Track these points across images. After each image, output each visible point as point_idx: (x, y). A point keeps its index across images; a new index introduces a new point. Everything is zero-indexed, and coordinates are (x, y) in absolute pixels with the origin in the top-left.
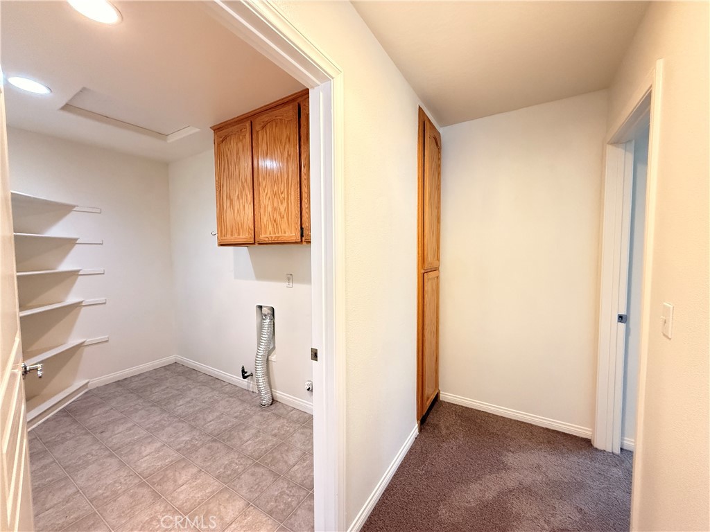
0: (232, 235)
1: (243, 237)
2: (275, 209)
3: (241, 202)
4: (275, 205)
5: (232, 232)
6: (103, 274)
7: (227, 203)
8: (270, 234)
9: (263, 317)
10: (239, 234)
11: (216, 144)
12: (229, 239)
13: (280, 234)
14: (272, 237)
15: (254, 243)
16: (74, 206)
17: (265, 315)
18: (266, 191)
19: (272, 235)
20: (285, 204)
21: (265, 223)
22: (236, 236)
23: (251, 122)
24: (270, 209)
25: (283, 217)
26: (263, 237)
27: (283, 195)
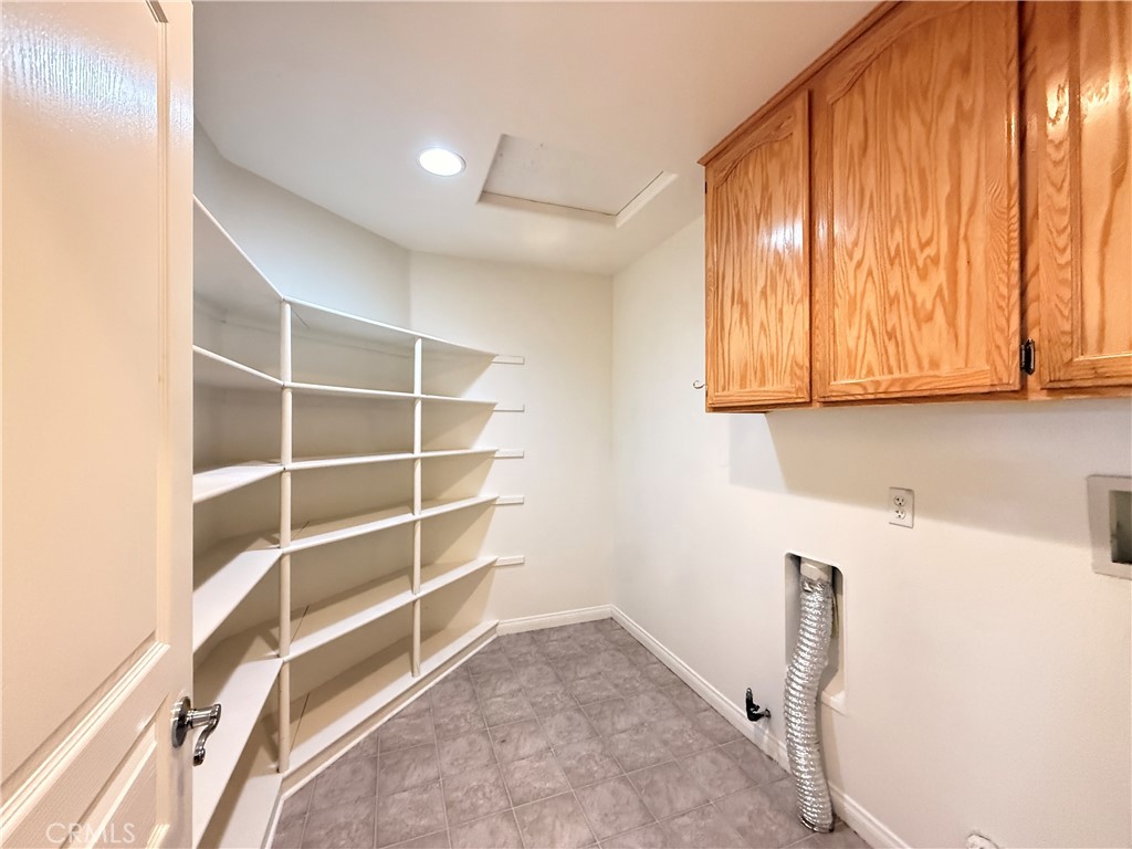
0: (743, 385)
1: (776, 387)
2: (891, 301)
3: (771, 301)
4: (895, 285)
5: (743, 378)
6: (522, 457)
7: (732, 314)
8: (870, 372)
9: (801, 585)
10: (763, 382)
11: (710, 190)
12: (735, 393)
13: (913, 371)
14: (878, 383)
15: (810, 403)
16: (493, 356)
17: (811, 583)
18: (857, 256)
19: (878, 378)
20: (940, 277)
21: (852, 344)
22: (755, 386)
23: (810, 95)
24: (871, 302)
25: (930, 318)
26: (842, 384)
27: (930, 251)
